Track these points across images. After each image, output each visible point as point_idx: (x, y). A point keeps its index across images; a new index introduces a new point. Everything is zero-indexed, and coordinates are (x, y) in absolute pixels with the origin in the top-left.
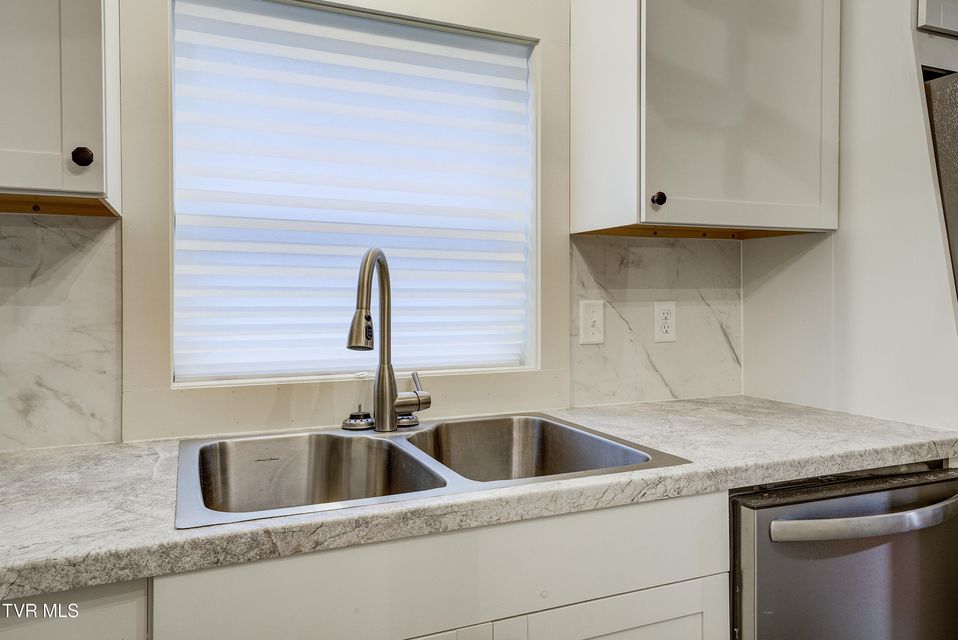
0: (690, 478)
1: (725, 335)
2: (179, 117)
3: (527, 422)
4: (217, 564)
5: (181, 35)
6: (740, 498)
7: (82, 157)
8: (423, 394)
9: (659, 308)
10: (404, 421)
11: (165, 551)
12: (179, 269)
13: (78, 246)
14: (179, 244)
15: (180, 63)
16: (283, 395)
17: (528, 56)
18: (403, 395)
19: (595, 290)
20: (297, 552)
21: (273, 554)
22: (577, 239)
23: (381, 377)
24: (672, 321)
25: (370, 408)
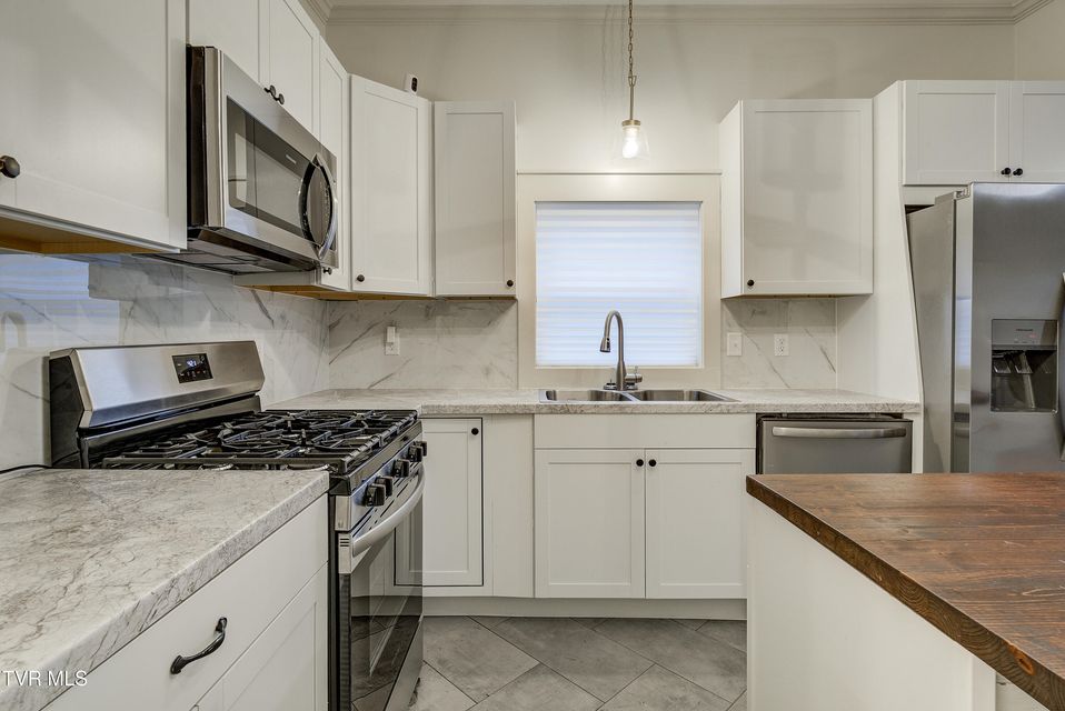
0: (734, 406)
1: (825, 353)
2: (539, 257)
3: (691, 392)
4: (551, 413)
5: (539, 223)
6: (762, 418)
7: (510, 284)
8: (639, 375)
9: (777, 337)
10: (631, 387)
11: (538, 406)
12: (538, 320)
13: (503, 312)
14: (538, 310)
15: (539, 235)
16: (578, 373)
17: (699, 208)
18: (629, 375)
19: (738, 327)
20: (575, 413)
21: (568, 412)
22: (724, 300)
23: (619, 367)
24: (786, 345)
25: (614, 381)
